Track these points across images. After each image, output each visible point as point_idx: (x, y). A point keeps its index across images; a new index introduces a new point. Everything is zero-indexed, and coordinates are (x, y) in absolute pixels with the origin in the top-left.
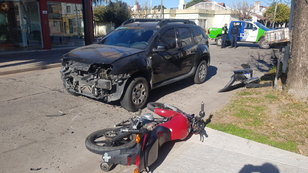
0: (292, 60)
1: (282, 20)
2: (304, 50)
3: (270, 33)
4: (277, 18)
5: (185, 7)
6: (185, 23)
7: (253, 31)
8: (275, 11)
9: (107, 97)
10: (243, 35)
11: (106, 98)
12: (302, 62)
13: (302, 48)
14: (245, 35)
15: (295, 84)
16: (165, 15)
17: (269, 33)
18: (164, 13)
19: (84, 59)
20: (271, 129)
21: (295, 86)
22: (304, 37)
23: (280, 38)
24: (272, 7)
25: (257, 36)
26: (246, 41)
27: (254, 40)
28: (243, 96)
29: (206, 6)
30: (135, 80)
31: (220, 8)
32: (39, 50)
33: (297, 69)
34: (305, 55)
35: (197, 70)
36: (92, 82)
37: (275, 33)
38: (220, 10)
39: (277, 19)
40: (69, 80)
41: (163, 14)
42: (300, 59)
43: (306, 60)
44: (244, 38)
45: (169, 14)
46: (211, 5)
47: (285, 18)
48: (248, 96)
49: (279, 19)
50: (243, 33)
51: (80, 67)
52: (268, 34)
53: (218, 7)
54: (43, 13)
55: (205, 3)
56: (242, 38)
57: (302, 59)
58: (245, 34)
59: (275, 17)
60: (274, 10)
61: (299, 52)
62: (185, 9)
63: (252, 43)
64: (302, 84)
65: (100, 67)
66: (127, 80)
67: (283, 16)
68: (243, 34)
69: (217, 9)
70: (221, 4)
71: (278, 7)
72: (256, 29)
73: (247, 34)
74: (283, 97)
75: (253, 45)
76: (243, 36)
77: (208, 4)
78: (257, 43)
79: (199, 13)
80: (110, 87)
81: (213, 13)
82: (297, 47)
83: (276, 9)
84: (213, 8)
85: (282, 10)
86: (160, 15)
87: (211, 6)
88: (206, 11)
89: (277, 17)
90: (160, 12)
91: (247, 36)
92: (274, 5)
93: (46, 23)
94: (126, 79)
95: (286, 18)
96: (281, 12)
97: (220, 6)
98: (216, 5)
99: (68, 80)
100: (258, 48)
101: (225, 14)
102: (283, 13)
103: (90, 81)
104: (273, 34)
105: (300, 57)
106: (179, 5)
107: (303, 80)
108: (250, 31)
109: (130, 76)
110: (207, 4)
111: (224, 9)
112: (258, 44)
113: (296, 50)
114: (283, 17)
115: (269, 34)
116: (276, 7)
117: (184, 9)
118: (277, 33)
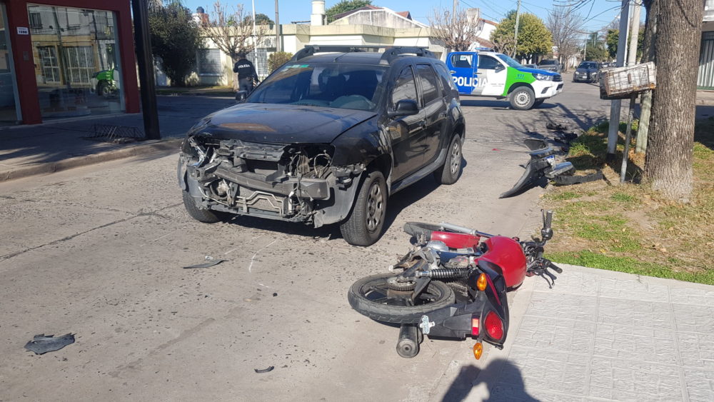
0: (656, 124)
1: (530, 50)
2: (680, 103)
3: (619, 72)
4: (520, 44)
5: (326, 20)
6: (419, 55)
7: (496, 72)
8: (517, 30)
9: (313, 219)
10: (476, 82)
11: (310, 219)
12: (677, 127)
13: (676, 100)
14: (480, 82)
15: (666, 170)
16: (284, 37)
17: (616, 73)
18: (284, 33)
19: (265, 135)
20: (663, 254)
21: (666, 173)
22: (680, 79)
23: (638, 83)
24: (508, 22)
25: (505, 83)
26: (483, 94)
27: (500, 90)
28: (567, 201)
29: (372, 19)
30: (369, 177)
31: (405, 23)
32: (11, 125)
33: (668, 142)
34: (682, 113)
35: (449, 154)
36: (286, 186)
37: (628, 72)
38: (404, 27)
39: (520, 48)
40: (211, 187)
41: (282, 35)
42: (673, 122)
43: (685, 122)
44: (477, 88)
45: (294, 36)
46: (385, 16)
47: (536, 45)
48: (575, 200)
49: (525, 47)
50: (476, 76)
51: (258, 154)
52: (615, 75)
53: (400, 21)
54: (19, 33)
55: (370, 11)
56: (474, 88)
57: (677, 121)
58: (480, 79)
59: (516, 42)
60: (514, 28)
61: (670, 108)
62: (326, 26)
63: (495, 99)
64: (678, 170)
65: (300, 152)
66: (360, 177)
67: (532, 40)
68: (476, 79)
69: (398, 26)
70: (404, 13)
71: (521, 21)
72: (502, 67)
73: (485, 80)
74: (646, 196)
75: (497, 103)
76: (475, 84)
77: (376, 14)
78: (505, 97)
79: (363, 35)
80: (327, 195)
81: (392, 35)
82: (665, 98)
83: (516, 27)
84: (389, 23)
85: (529, 28)
86: (273, 38)
87: (385, 18)
88: (378, 31)
89: (520, 42)
90: (274, 32)
91: (483, 84)
92: (512, 16)
93: (26, 57)
94: (357, 175)
95: (538, 44)
96: (527, 32)
97: (403, 20)
98: (395, 17)
99: (208, 186)
100: (508, 108)
101: (418, 37)
102: (532, 35)
103: (282, 182)
104: (624, 75)
105: (673, 117)
106: (312, 16)
107: (680, 162)
108: (490, 73)
109: (365, 169)
110: (374, 14)
111: (413, 26)
112: (508, 100)
113: (665, 105)
114: (532, 42)
115: (617, 75)
116: (517, 22)
117: (323, 24)
118: (631, 73)
